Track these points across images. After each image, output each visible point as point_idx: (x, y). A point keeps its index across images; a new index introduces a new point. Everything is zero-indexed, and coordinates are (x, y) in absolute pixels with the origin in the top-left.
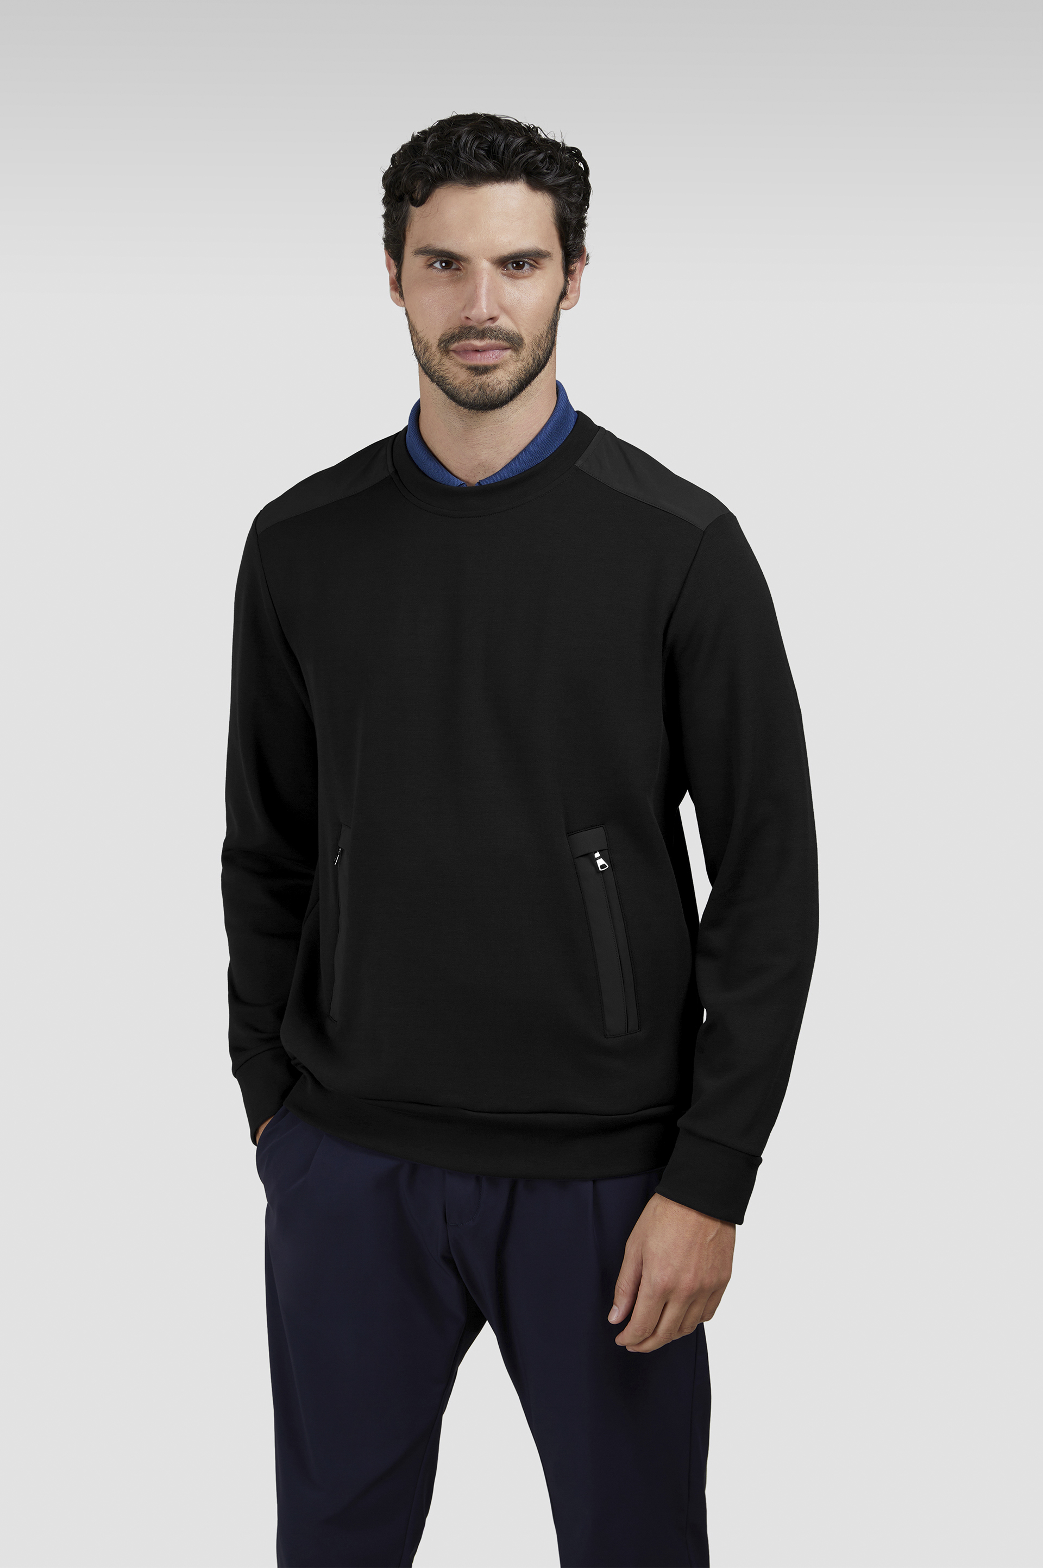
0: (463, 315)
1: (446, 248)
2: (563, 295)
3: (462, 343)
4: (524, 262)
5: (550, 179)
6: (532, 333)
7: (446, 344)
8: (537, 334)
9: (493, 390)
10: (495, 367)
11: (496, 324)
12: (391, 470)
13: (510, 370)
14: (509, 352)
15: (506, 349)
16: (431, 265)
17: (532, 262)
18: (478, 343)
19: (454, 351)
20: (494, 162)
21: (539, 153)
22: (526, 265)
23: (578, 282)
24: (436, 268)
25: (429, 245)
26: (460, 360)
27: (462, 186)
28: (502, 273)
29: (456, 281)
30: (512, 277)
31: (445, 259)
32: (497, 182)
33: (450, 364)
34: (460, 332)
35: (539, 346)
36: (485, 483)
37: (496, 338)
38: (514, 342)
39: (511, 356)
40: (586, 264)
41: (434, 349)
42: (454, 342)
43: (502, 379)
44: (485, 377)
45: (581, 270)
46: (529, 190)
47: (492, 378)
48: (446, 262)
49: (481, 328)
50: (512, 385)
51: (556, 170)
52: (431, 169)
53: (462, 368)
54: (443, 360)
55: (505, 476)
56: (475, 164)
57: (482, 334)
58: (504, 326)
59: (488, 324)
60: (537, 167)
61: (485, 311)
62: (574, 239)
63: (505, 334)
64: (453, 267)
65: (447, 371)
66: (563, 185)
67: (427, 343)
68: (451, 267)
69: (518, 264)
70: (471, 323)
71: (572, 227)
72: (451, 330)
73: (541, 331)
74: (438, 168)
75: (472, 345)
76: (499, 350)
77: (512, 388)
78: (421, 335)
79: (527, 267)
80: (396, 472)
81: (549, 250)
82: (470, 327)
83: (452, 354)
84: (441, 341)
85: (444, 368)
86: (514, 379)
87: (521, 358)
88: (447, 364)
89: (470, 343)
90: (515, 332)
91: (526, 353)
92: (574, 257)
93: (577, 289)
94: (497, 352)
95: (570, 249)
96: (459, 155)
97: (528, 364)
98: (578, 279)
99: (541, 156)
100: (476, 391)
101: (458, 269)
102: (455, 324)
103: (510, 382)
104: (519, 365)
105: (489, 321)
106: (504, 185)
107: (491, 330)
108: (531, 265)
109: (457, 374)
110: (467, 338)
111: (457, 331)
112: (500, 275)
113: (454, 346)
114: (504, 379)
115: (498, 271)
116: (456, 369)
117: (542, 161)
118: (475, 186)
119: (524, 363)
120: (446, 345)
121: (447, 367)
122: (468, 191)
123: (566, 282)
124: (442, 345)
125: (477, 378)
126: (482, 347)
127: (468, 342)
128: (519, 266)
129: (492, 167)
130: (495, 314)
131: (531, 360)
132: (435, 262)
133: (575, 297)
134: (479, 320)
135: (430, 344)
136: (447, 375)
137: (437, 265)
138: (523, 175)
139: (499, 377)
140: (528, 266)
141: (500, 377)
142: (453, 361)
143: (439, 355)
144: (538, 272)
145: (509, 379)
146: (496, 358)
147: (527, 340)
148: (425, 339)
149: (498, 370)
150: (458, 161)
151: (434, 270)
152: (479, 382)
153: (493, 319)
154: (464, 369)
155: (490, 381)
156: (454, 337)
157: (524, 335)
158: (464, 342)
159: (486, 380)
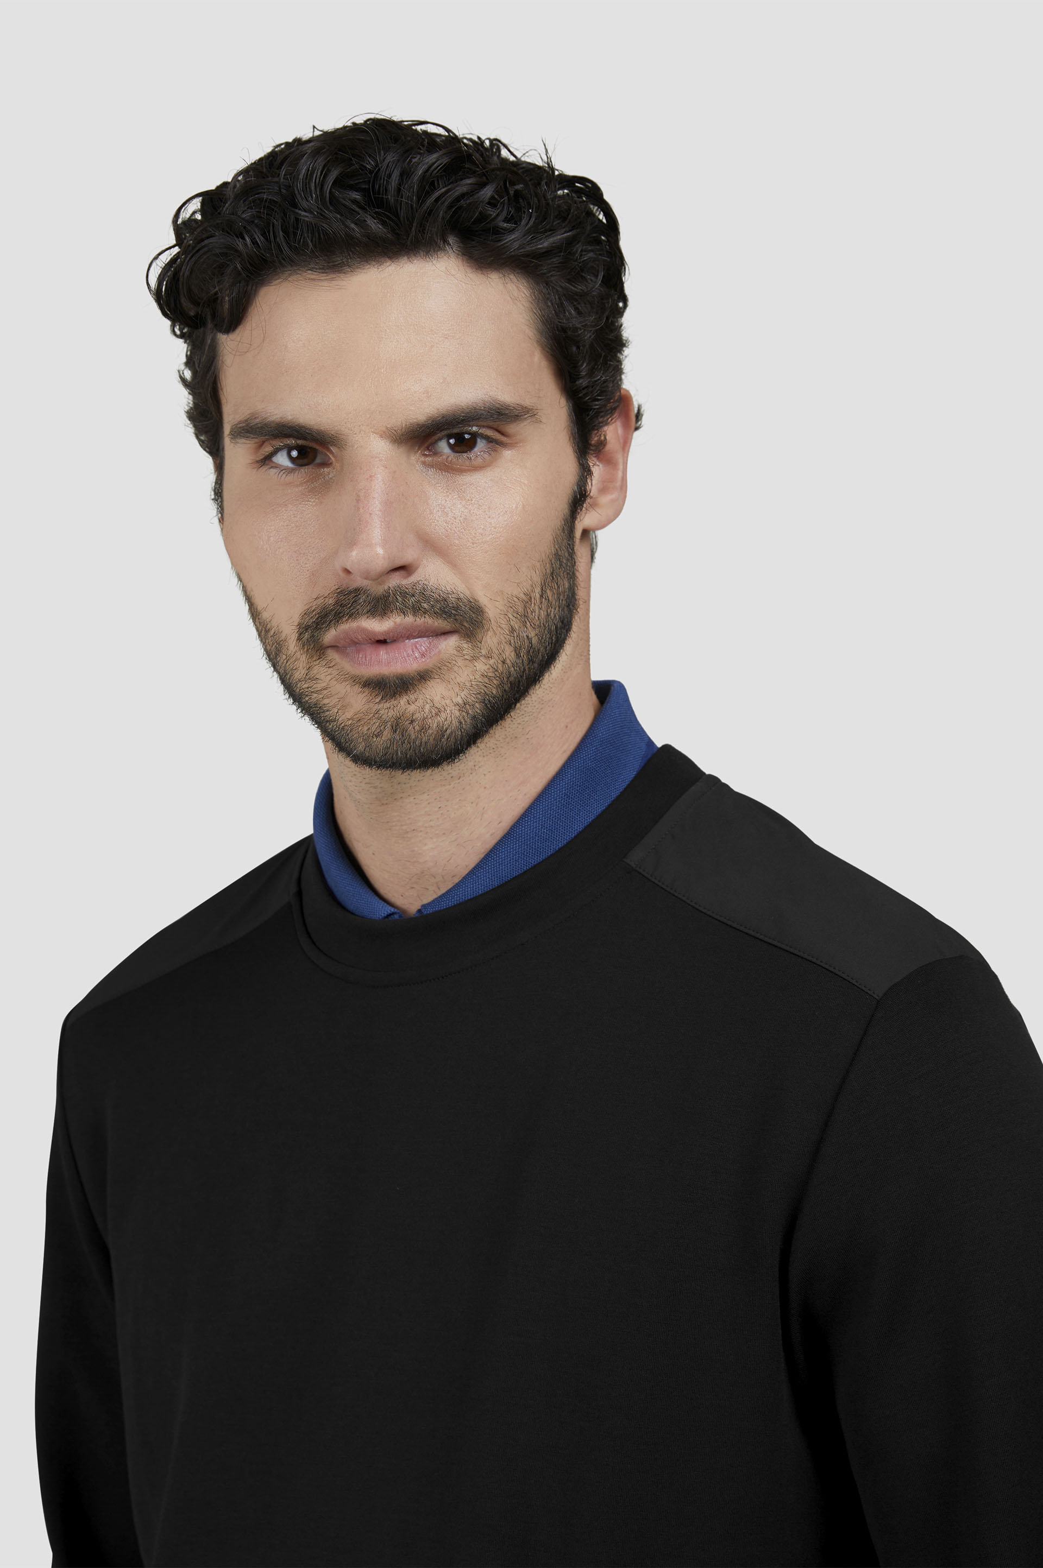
0: (338, 564)
1: (290, 418)
2: (579, 500)
4: (474, 436)
5: (514, 240)
6: (502, 592)
7: (312, 632)
8: (515, 593)
9: (424, 729)
10: (423, 677)
11: (413, 579)
13: (460, 680)
14: (450, 644)
15: (445, 633)
16: (266, 460)
17: (489, 433)
18: (378, 625)
19: (334, 647)
20: (376, 213)
21: (483, 185)
22: (479, 440)
23: (621, 467)
24: (276, 466)
25: (253, 416)
26: (346, 665)
27: (309, 274)
28: (424, 463)
29: (320, 489)
30: (446, 468)
31: (292, 442)
32: (390, 258)
33: (329, 677)
34: (337, 603)
35: (524, 617)
37: (416, 610)
39: (459, 649)
40: (637, 429)
41: (294, 644)
42: (328, 628)
43: (443, 702)
44: (403, 701)
45: (626, 444)
46: (469, 270)
47: (420, 703)
48: (302, 450)
49: (379, 590)
50: (468, 713)
51: (527, 222)
52: (240, 245)
53: (353, 683)
54: (315, 670)
56: (335, 224)
57: (383, 605)
58: (432, 582)
59: (396, 581)
60: (483, 217)
61: (380, 551)
62: (591, 373)
63: (437, 601)
64: (314, 460)
65: (325, 692)
66: (548, 253)
67: (279, 632)
68: (310, 459)
69: (459, 438)
70: (356, 582)
71: (584, 346)
72: (320, 601)
73: (527, 586)
74: (254, 242)
75: (364, 630)
76: (428, 637)
77: (468, 721)
79: (481, 445)
81: (527, 402)
82: (355, 590)
83: (332, 655)
84: (303, 629)
85: (322, 685)
86: (471, 699)
87: (484, 652)
88: (322, 677)
89: (358, 627)
90: (461, 596)
91: (493, 639)
92: (598, 413)
93: (618, 484)
94: (423, 643)
95: (586, 395)
96: (295, 205)
97: (504, 662)
98: (621, 461)
99: (488, 192)
100: (387, 734)
102: (326, 587)
103: (463, 707)
104: (481, 666)
105: (397, 573)
106: (409, 264)
107: (402, 593)
108: (489, 440)
109: (345, 697)
110: (352, 616)
111: (331, 601)
112: (419, 466)
113: (330, 636)
114: (448, 702)
115: (413, 458)
116: (342, 689)
117: (492, 203)
118: (339, 272)
119: (492, 662)
120: (313, 636)
121: (325, 684)
122: (325, 283)
123: (585, 472)
124: (306, 636)
125: (387, 705)
126: (387, 633)
127: (356, 625)
128: (464, 444)
129: (374, 225)
130: (408, 556)
131: (509, 654)
132: (278, 451)
133: (612, 501)
134: (368, 572)
135: (285, 634)
136: (326, 701)
137: (282, 459)
138: (451, 240)
139: (437, 699)
140: (484, 441)
141: (439, 697)
142: (331, 670)
143: (303, 658)
144: (507, 453)
145: (461, 702)
146: (423, 655)
147: (493, 609)
148: (274, 624)
149: (431, 683)
150: (297, 220)
151: (273, 471)
152: (391, 713)
153: (404, 569)
154: (357, 688)
155: (412, 708)
156: (326, 615)
157: (483, 599)
158: (347, 626)
159: (407, 705)
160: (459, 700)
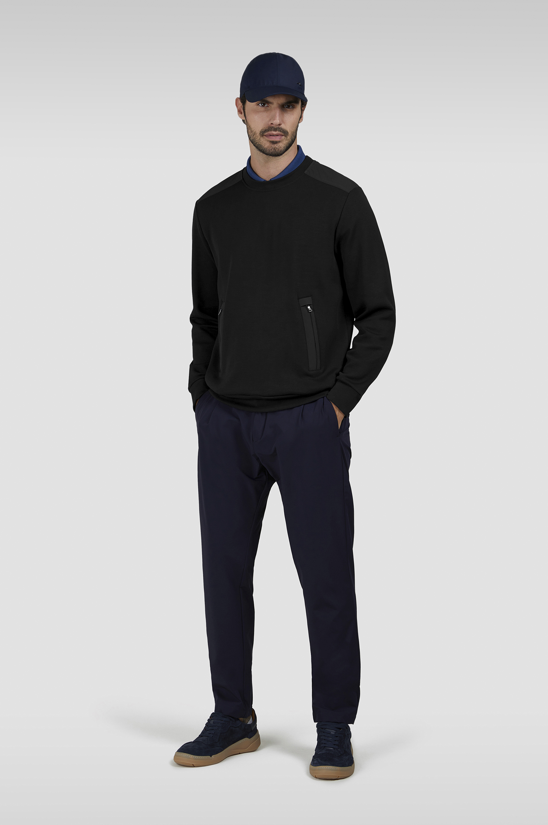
0: (270, 123)
3: (269, 132)
4: (290, 105)
6: (291, 130)
7: (263, 133)
9: (278, 149)
10: (279, 142)
11: (281, 126)
12: (242, 178)
13: (284, 143)
14: (283, 137)
15: (283, 135)
16: (258, 105)
17: (293, 105)
18: (274, 133)
19: (265, 136)
24: (260, 106)
26: (267, 138)
28: (283, 109)
29: (267, 110)
30: (286, 110)
34: (268, 129)
35: (292, 135)
36: (272, 180)
37: (280, 131)
38: (285, 133)
39: (284, 138)
41: (258, 134)
42: (266, 132)
43: (282, 146)
49: (276, 127)
53: (268, 141)
54: (261, 139)
55: (279, 177)
57: (275, 130)
58: (283, 128)
59: (278, 126)
61: (278, 121)
63: (283, 130)
64: (265, 106)
67: (255, 132)
68: (265, 105)
70: (272, 125)
72: (265, 128)
73: (293, 130)
76: (281, 136)
77: (284, 149)
78: (253, 129)
79: (291, 107)
80: (243, 178)
82: (272, 127)
84: (261, 132)
85: (261, 141)
86: (285, 146)
87: (287, 139)
90: (286, 130)
91: (289, 137)
100: (273, 150)
101: (268, 107)
102: (266, 126)
104: (287, 141)
107: (279, 128)
109: (265, 143)
110: (271, 131)
111: (267, 128)
113: (266, 134)
124: (261, 133)
126: (276, 134)
127: (271, 132)
128: (288, 107)
130: (281, 123)
131: (290, 140)
132: (260, 104)
134: (276, 124)
135: (256, 133)
136: (262, 144)
137: (260, 105)
139: (280, 145)
142: (264, 139)
143: (259, 137)
144: (294, 109)
146: (280, 138)
147: (290, 133)
148: (255, 131)
151: (260, 107)
152: (273, 146)
155: (277, 146)
156: (266, 130)
157: (289, 131)
158: (270, 132)
159: (276, 146)
160: (283, 146)
